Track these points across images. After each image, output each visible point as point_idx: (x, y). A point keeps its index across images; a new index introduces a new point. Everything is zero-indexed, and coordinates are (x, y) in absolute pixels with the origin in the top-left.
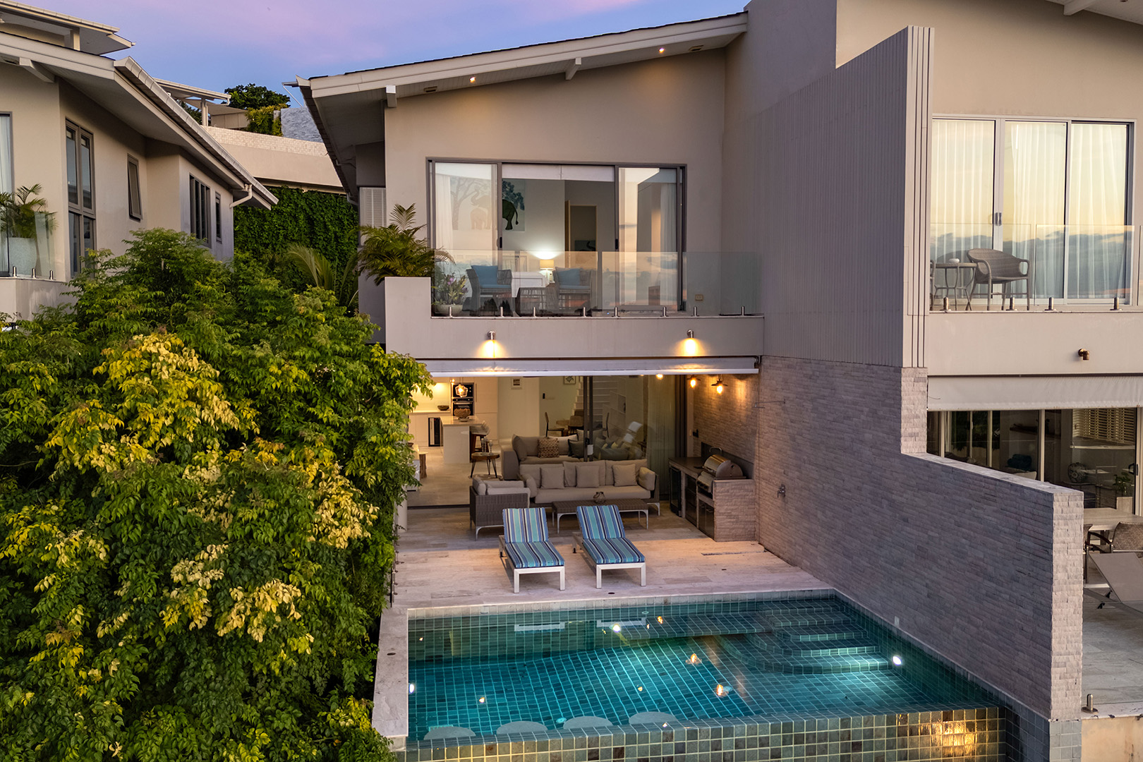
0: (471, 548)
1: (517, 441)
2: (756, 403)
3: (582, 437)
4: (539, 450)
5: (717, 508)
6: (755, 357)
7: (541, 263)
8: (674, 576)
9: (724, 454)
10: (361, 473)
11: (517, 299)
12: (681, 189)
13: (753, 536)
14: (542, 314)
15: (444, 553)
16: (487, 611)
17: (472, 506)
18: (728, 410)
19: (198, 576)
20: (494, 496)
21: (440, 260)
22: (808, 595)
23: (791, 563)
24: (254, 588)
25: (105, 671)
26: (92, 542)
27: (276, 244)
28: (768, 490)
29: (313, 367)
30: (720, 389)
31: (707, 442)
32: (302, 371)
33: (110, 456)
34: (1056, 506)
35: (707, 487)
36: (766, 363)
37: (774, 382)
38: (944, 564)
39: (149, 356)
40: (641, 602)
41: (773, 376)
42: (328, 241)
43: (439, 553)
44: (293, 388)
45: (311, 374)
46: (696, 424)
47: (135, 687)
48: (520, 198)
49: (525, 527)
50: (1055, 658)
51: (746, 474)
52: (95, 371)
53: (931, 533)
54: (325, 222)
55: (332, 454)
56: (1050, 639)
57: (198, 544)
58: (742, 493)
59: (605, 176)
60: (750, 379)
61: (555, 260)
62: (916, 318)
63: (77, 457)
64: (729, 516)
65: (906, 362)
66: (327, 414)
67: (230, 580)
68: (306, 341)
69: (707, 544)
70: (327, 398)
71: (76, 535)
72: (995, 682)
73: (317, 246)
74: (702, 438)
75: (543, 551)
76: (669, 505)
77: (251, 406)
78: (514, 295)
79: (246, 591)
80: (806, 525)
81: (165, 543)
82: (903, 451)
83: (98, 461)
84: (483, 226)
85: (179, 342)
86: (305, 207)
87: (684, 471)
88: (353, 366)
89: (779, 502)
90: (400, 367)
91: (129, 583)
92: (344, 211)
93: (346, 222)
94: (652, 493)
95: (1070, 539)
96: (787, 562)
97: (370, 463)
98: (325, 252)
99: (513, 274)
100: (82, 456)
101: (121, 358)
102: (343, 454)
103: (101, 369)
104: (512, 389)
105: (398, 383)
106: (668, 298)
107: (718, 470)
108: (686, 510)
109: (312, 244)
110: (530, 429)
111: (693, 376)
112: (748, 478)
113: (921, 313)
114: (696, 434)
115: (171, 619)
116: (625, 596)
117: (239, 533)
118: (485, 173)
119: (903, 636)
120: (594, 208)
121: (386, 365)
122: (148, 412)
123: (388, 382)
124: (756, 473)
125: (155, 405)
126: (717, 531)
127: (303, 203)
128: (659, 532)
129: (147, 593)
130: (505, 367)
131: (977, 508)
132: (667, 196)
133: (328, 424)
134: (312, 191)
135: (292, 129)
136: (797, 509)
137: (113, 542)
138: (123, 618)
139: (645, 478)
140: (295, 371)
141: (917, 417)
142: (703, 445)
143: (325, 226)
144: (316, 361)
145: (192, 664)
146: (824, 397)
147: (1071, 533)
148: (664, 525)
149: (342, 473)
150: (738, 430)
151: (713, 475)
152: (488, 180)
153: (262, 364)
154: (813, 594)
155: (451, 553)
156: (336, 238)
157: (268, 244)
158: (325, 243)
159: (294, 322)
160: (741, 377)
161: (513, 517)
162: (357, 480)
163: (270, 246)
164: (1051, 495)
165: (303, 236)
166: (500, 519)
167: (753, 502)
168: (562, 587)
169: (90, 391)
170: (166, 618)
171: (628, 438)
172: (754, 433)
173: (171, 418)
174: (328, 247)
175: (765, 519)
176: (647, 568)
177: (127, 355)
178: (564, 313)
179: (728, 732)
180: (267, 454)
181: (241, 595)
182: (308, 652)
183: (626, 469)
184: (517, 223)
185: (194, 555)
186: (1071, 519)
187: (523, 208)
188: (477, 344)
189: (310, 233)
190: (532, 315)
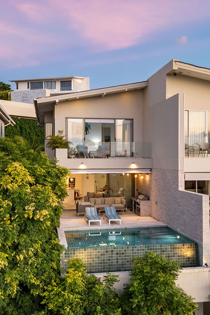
0: (77, 218)
1: (88, 193)
2: (150, 181)
3: (106, 192)
4: (94, 196)
5: (141, 208)
6: (150, 169)
7: (95, 144)
8: (129, 223)
9: (143, 195)
10: (57, 192)
11: (89, 153)
12: (132, 125)
13: (150, 216)
14: (95, 157)
15: (70, 219)
16: (82, 229)
17: (77, 210)
18: (145, 183)
19: (30, 208)
20: (83, 205)
21: (70, 144)
22: (160, 226)
23: (158, 221)
24: (41, 211)
25: (13, 226)
26: (9, 202)
27: (10, 135)
28: (153, 203)
29: (46, 170)
30: (142, 177)
31: (139, 192)
32: (44, 170)
33: (11, 186)
34: (203, 198)
35: (138, 203)
36: (153, 170)
37: (154, 175)
38: (186, 214)
39: (16, 167)
40: (119, 228)
41: (154, 173)
42: (26, 134)
43: (69, 219)
44: (42, 174)
45: (46, 171)
46: (137, 187)
47: (19, 229)
48: (90, 126)
49: (91, 212)
50: (203, 230)
51: (149, 199)
52: (5, 170)
53: (184, 208)
54: (25, 128)
55: (51, 188)
56: (202, 226)
57: (29, 203)
58: (147, 204)
59: (112, 121)
60: (149, 175)
61: (99, 143)
62: (181, 159)
63: (5, 186)
64: (144, 210)
65: (179, 169)
66: (49, 180)
67: (36, 209)
68: (44, 164)
69: (139, 217)
70: (49, 176)
71: (6, 201)
72: (195, 238)
73: (23, 136)
74: (139, 191)
75: (96, 217)
76: (130, 209)
77: (34, 178)
78: (88, 152)
79: (39, 211)
80: (161, 210)
81: (23, 202)
82: (179, 190)
83: (9, 187)
84: (79, 134)
85: (21, 164)
86: (19, 123)
87: (133, 199)
88: (54, 169)
89: (156, 205)
90: (64, 170)
91: (17, 210)
92: (32, 125)
93: (32, 128)
94: (125, 206)
95: (206, 205)
96: (158, 220)
97: (59, 190)
98: (25, 138)
99: (88, 147)
100: (6, 186)
101: (10, 167)
102: (53, 188)
103: (7, 169)
104: (86, 180)
105: (64, 173)
106: (129, 153)
107: (141, 198)
108: (134, 210)
109: (22, 135)
110: (92, 190)
111: (136, 174)
112: (149, 200)
113: (183, 158)
114: (137, 190)
115: (26, 216)
116: (115, 226)
117: (37, 201)
118: (81, 121)
119: (180, 233)
120: (110, 128)
121: (61, 169)
122: (17, 178)
123: (61, 173)
124: (151, 199)
125: (18, 177)
126: (141, 214)
127: (18, 122)
128: (126, 215)
129: (21, 211)
130: (86, 171)
131: (191, 200)
132: (128, 127)
133: (49, 182)
134: (21, 118)
135: (14, 98)
136: (159, 207)
137: (13, 202)
138: (17, 216)
139: (123, 202)
140: (43, 171)
141: (182, 182)
142: (139, 193)
143: (26, 129)
144: (46, 168)
145: (29, 226)
146: (164, 178)
147: (206, 204)
148: (128, 214)
149: (53, 192)
150: (147, 188)
151: (140, 199)
152: (81, 123)
153: (36, 169)
154: (162, 226)
155: (72, 219)
156: (29, 133)
157: (8, 135)
158: (25, 135)
159: (42, 160)
160: (147, 174)
161: (88, 209)
162: (56, 194)
163: (8, 136)
164: (202, 196)
165: (19, 132)
166: (85, 211)
167: (150, 206)
168: (101, 225)
169: (5, 174)
170: (25, 216)
171: (120, 193)
172: (150, 188)
173: (21, 179)
174: (27, 136)
175: (153, 210)
176: (121, 220)
177: (12, 167)
178: (102, 157)
179: (136, 247)
180: (39, 187)
181: (39, 212)
182: (49, 225)
183: (118, 199)
184: (89, 133)
185: (29, 205)
186: (206, 201)
187: (90, 129)
188: (79, 165)
189: (21, 132)
190: (93, 158)
